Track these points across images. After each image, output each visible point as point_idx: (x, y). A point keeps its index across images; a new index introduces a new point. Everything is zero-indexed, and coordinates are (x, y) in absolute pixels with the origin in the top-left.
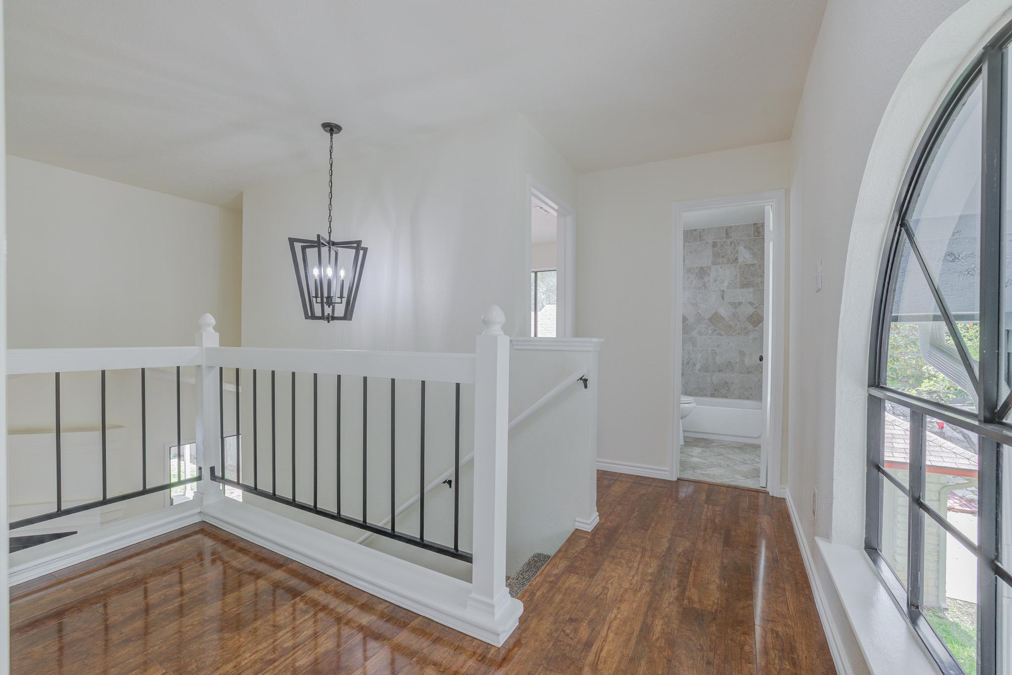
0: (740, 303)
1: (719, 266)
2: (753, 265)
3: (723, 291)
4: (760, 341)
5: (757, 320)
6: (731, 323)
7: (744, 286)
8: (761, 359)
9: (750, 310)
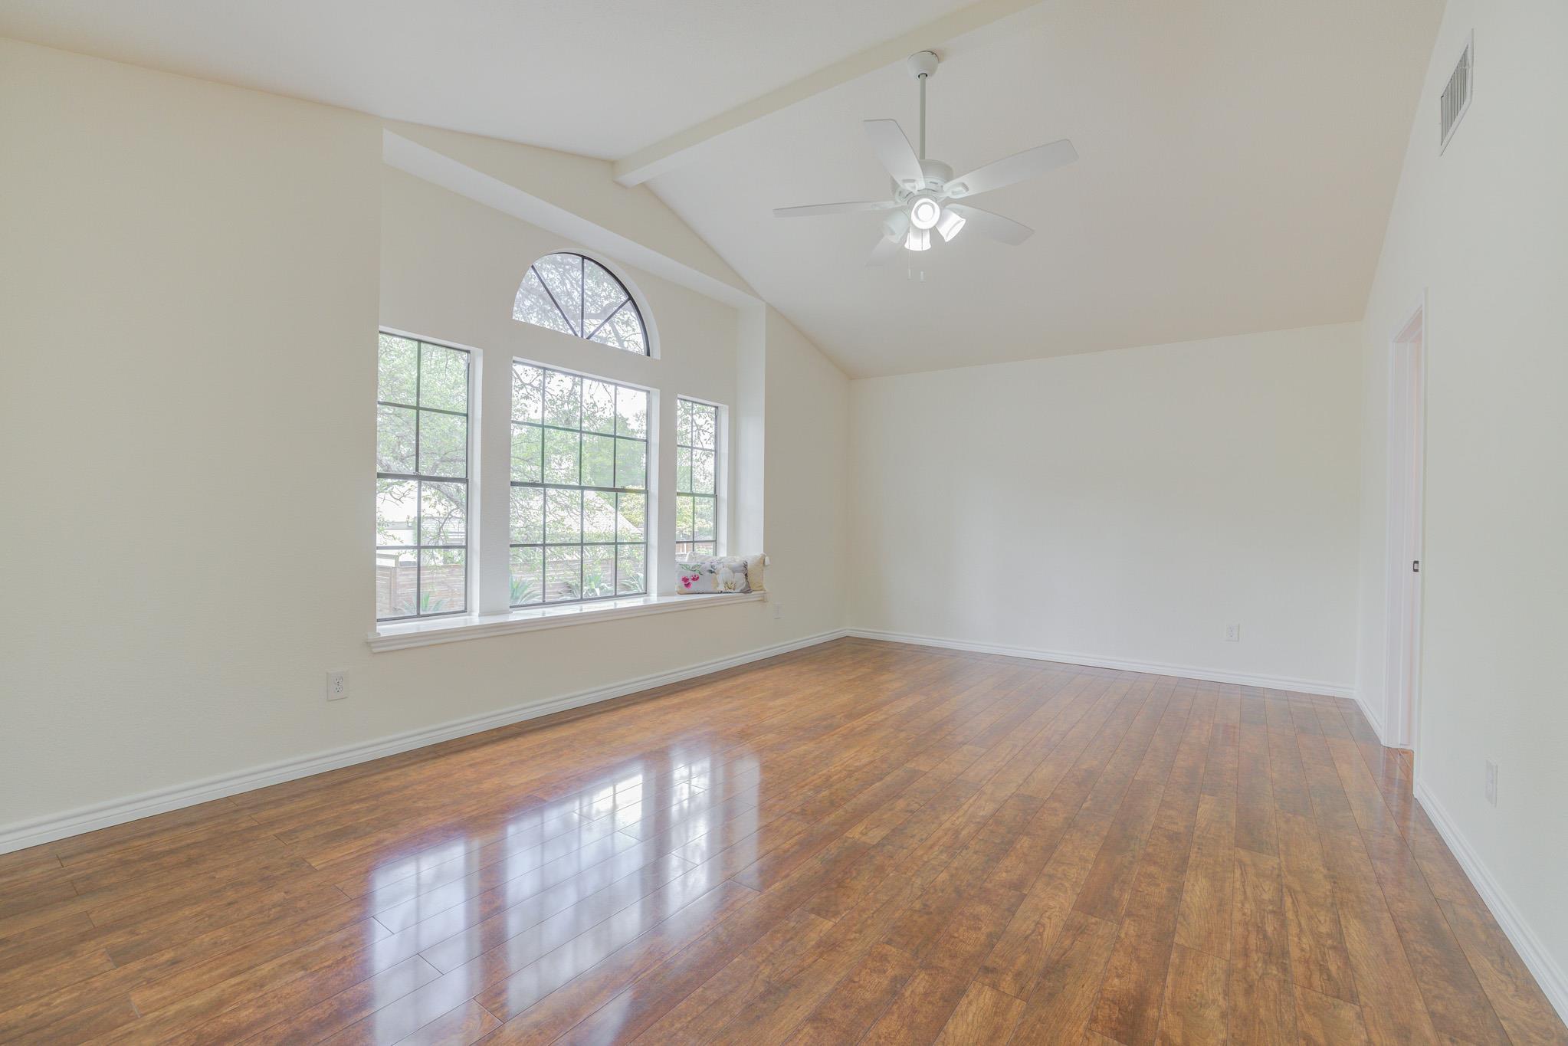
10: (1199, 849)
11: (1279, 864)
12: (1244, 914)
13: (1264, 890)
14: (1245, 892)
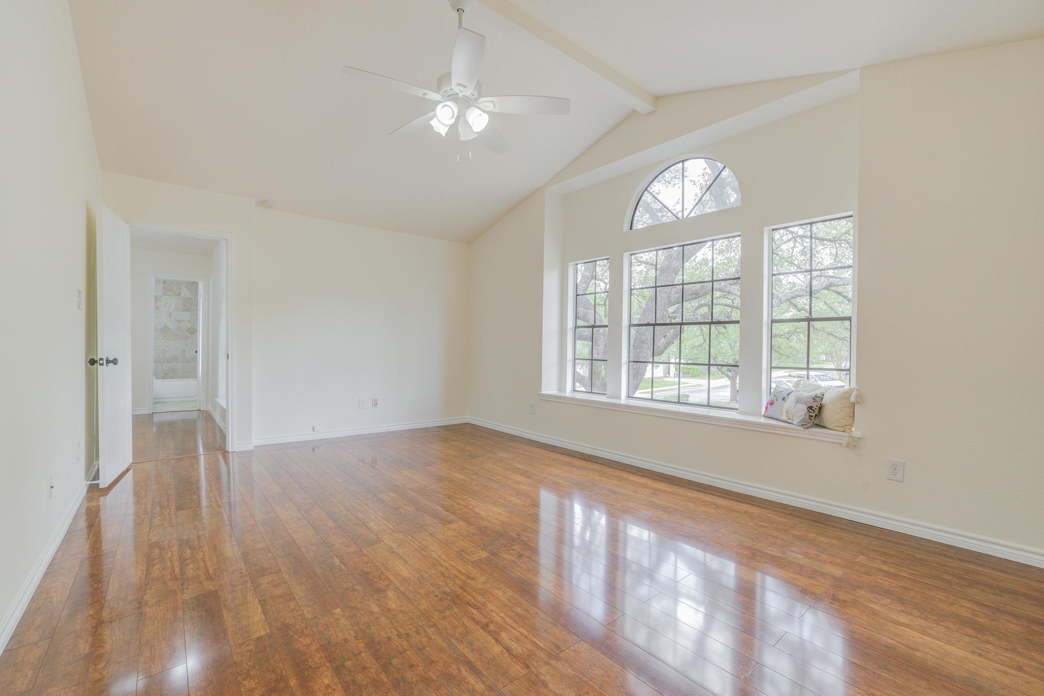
0: (182, 321)
1: (167, 296)
2: (190, 298)
3: (171, 312)
4: (195, 343)
5: (193, 331)
6: (176, 332)
7: (185, 310)
8: (196, 352)
9: (189, 325)
10: (242, 573)
11: (183, 594)
12: (202, 551)
13: (192, 569)
14: (204, 562)
